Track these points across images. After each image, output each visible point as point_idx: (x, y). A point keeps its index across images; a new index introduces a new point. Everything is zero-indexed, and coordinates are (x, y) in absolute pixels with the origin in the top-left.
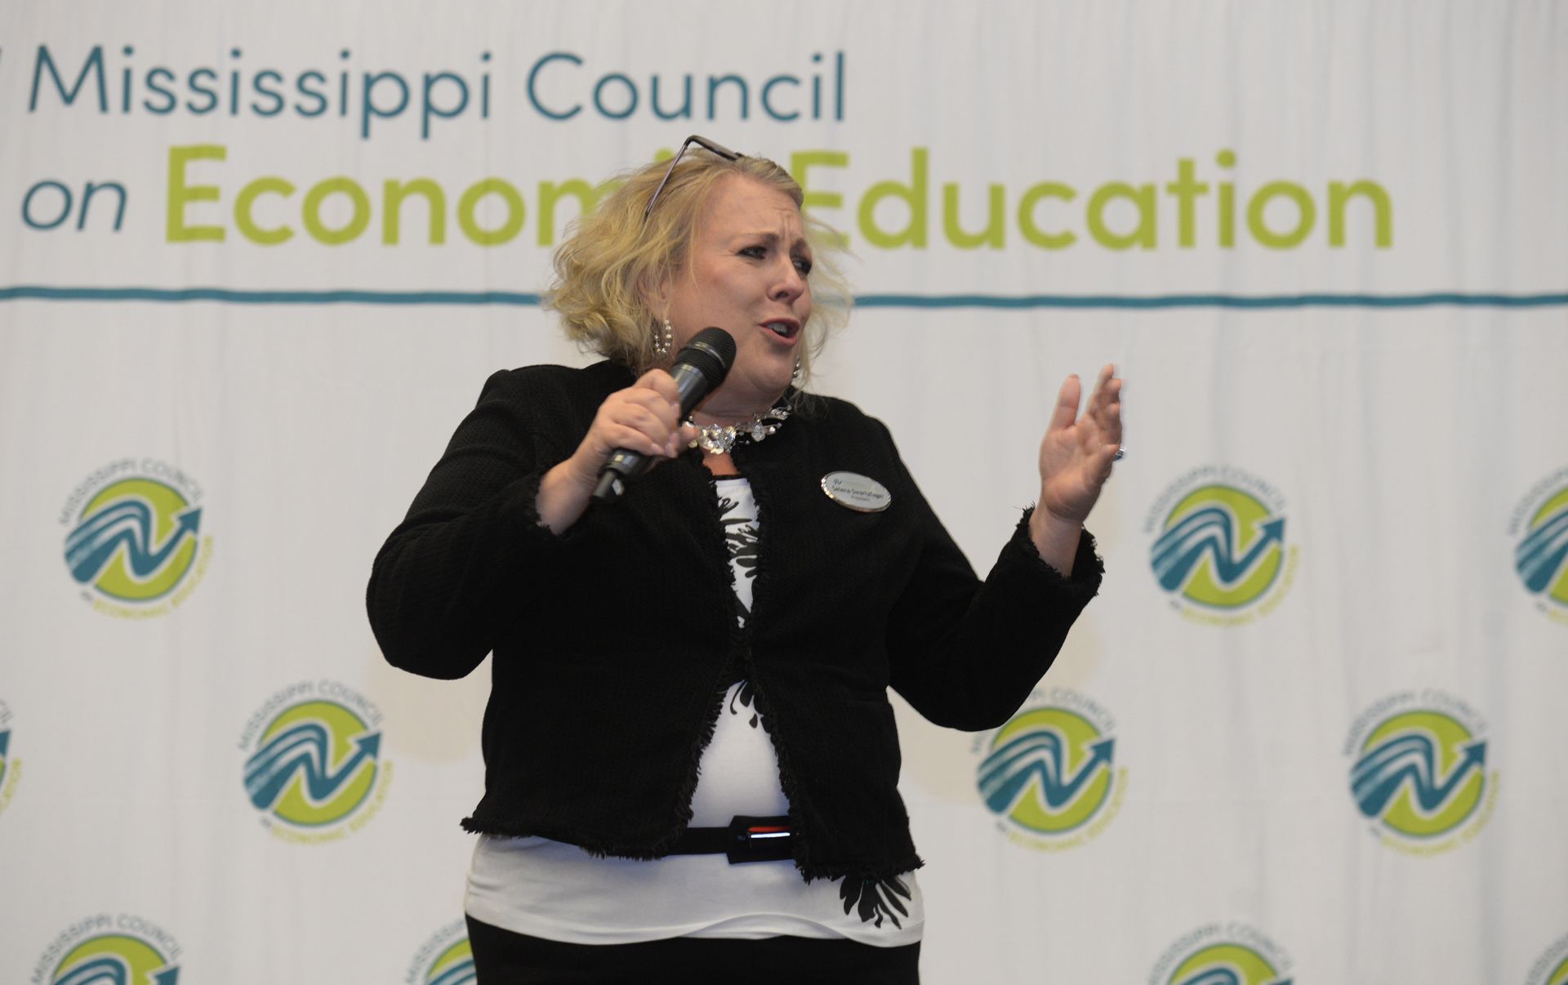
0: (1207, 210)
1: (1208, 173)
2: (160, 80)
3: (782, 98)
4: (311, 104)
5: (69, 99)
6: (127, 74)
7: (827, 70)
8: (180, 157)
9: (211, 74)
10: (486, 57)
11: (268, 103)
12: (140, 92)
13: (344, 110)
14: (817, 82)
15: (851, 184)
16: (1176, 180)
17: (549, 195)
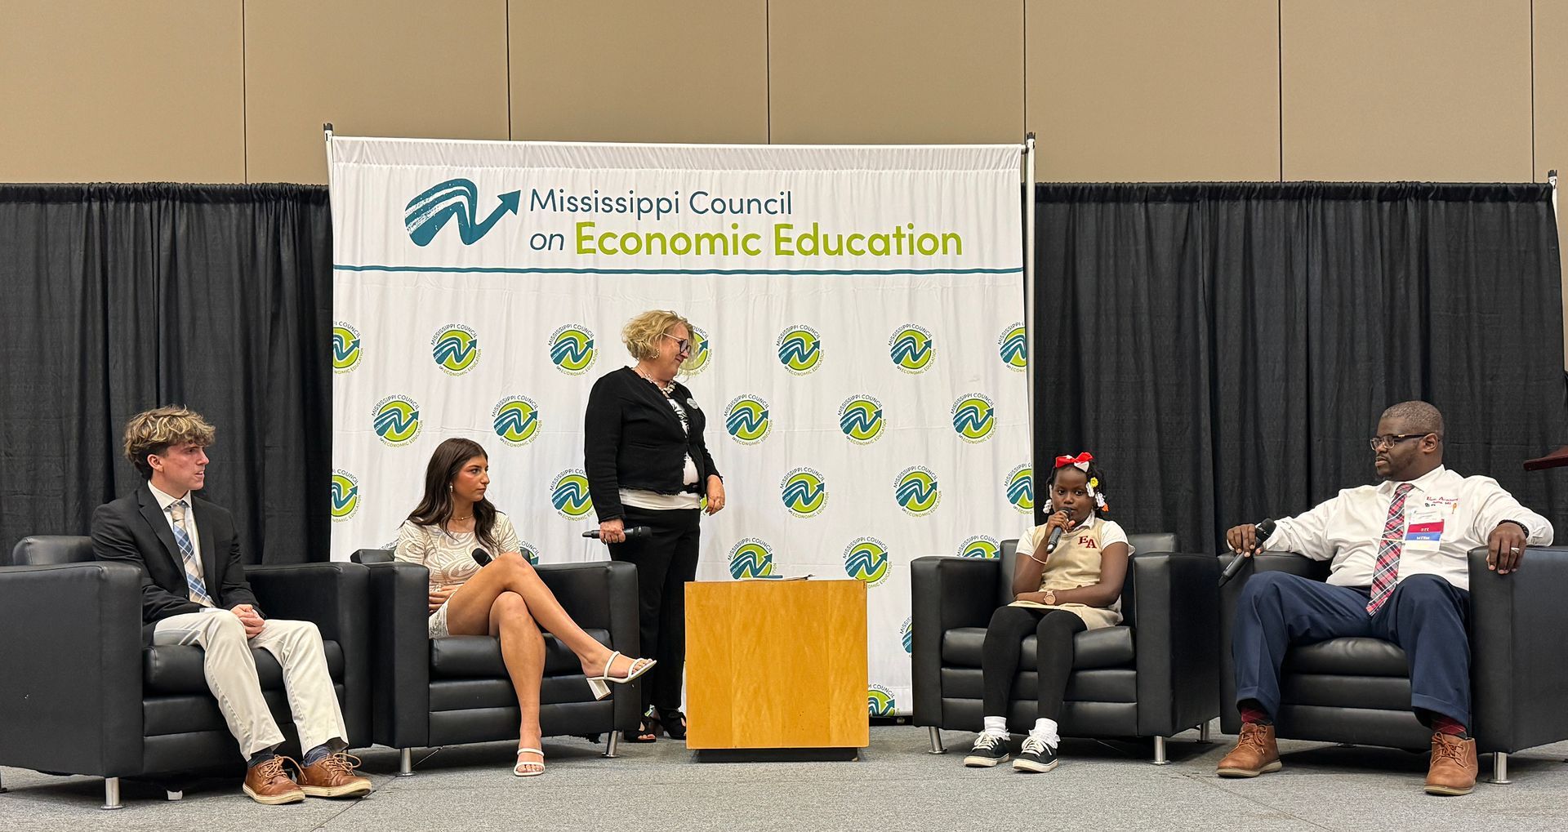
0: (905, 242)
1: (905, 231)
2: (572, 201)
3: (772, 207)
4: (621, 208)
5: (543, 207)
6: (562, 198)
7: (785, 197)
8: (580, 226)
9: (589, 198)
10: (677, 193)
11: (607, 208)
12: (566, 204)
13: (632, 211)
14: (782, 200)
15: (794, 235)
16: (895, 233)
17: (699, 238)
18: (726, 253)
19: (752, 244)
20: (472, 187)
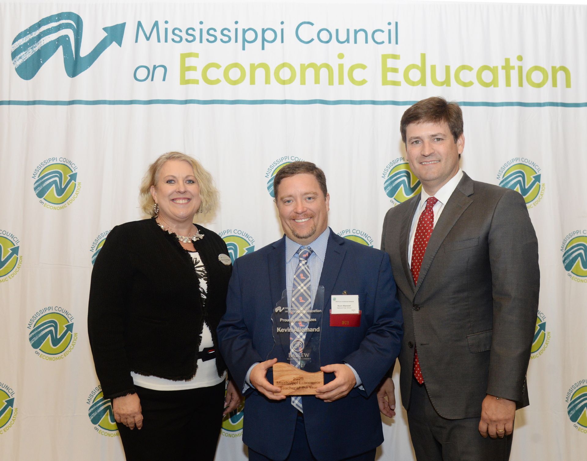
0: (514, 74)
1: (514, 62)
2: (177, 32)
3: (379, 37)
4: (226, 39)
5: (148, 38)
6: (166, 30)
7: (393, 27)
9: (193, 30)
10: (282, 23)
11: (212, 39)
12: (170, 36)
13: (236, 41)
14: (390, 31)
15: (401, 65)
16: (504, 65)
17: (304, 68)
18: (331, 83)
19: (358, 75)
20: (78, 20)
